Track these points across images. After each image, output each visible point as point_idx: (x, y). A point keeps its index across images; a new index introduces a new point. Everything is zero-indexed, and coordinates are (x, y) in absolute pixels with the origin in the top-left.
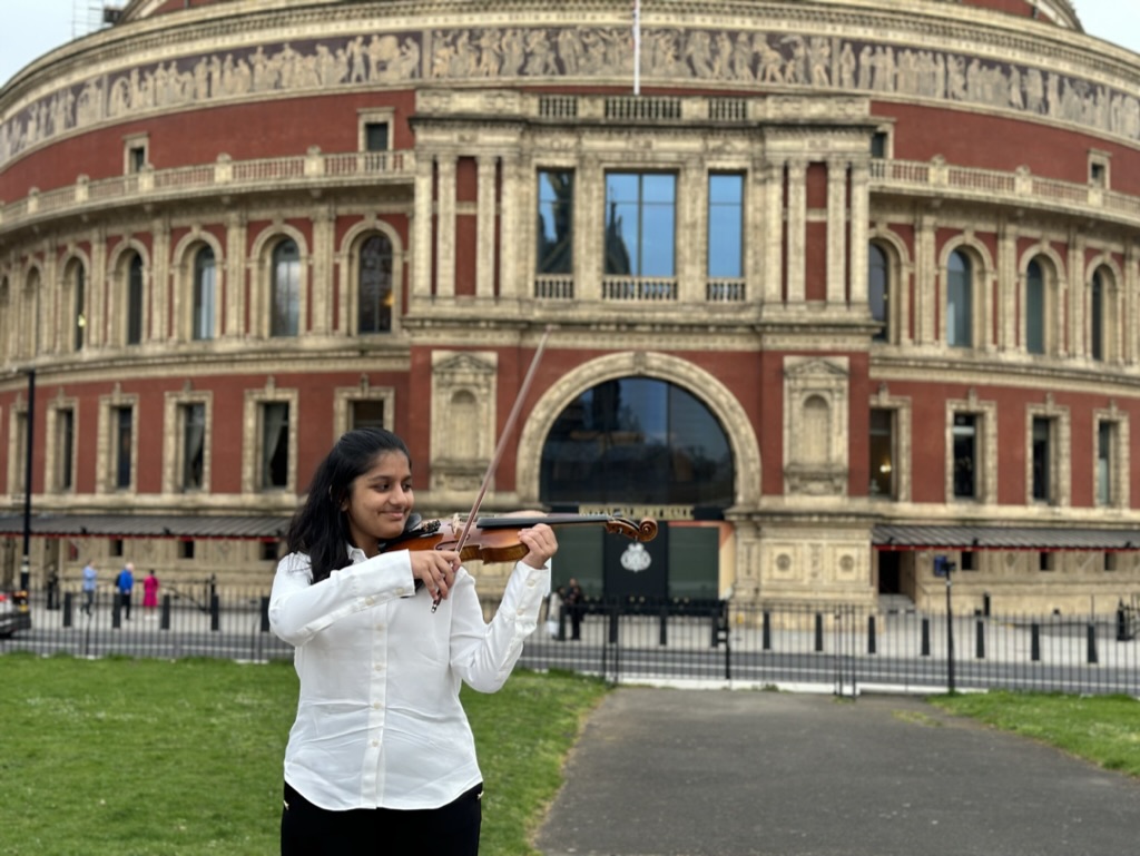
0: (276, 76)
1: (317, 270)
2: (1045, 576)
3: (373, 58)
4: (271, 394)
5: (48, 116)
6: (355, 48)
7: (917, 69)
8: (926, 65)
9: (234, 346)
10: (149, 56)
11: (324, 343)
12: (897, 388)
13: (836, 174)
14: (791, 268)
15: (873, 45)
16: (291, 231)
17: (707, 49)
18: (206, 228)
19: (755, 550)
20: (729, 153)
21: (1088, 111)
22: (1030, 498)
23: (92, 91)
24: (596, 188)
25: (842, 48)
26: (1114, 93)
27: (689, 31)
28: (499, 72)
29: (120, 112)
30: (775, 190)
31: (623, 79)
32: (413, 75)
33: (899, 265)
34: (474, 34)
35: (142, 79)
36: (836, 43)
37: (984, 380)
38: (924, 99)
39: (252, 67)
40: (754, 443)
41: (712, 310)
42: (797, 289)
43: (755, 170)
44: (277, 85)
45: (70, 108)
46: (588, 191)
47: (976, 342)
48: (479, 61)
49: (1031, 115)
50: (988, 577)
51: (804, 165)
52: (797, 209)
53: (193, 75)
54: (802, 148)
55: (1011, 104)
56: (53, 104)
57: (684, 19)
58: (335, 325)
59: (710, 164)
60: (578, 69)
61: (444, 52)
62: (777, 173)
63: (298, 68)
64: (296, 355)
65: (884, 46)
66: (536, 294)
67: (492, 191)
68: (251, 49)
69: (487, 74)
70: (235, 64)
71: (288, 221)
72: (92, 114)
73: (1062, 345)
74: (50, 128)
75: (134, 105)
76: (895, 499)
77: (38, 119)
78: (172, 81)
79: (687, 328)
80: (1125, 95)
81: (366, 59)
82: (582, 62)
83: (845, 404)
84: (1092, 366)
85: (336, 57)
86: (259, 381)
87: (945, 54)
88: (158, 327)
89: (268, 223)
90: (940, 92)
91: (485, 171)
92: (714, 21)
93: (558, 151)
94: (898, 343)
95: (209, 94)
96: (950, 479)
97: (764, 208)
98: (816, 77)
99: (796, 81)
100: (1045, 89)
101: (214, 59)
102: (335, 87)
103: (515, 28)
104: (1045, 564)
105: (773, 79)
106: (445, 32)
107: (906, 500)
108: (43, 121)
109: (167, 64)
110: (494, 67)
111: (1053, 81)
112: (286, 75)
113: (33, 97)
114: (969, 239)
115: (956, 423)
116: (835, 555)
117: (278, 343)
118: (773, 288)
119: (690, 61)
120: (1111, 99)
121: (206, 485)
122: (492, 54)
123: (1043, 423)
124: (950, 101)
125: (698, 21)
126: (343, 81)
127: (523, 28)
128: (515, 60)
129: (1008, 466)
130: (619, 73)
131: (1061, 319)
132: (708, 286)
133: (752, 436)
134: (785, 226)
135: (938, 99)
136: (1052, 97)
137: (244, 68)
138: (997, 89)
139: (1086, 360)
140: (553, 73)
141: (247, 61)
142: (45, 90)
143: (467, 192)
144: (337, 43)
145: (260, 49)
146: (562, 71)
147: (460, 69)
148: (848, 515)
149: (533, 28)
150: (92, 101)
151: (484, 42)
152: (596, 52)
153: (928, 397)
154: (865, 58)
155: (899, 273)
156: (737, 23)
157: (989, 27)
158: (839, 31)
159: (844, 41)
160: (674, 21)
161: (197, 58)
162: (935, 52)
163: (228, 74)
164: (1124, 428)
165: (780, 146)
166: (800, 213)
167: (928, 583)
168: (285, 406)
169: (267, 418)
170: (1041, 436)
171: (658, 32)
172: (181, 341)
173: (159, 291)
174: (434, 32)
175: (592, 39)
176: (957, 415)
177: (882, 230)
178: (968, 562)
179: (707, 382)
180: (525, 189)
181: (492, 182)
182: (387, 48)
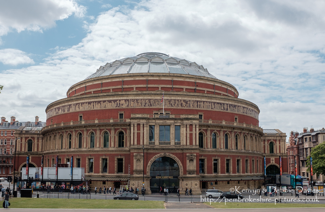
0: (105, 106)
1: (112, 137)
2: (229, 185)
3: (121, 103)
4: (104, 157)
5: (64, 109)
6: (118, 102)
7: (207, 105)
8: (208, 104)
9: (98, 149)
10: (83, 101)
11: (113, 149)
12: (205, 156)
13: (194, 126)
14: (187, 140)
15: (200, 101)
16: (107, 131)
17: (174, 102)
18: (93, 130)
19: (182, 183)
20: (178, 123)
21: (234, 109)
22: (226, 172)
23: (73, 106)
24: (158, 128)
25: (195, 102)
26: (239, 106)
27: (171, 100)
28: (141, 106)
29: (78, 110)
30: (185, 129)
31: (161, 107)
32: (127, 106)
33: (205, 136)
34: (137, 100)
35: (82, 105)
36: (194, 101)
37: (218, 154)
38: (208, 109)
39: (101, 104)
40: (182, 167)
41: (176, 146)
42: (188, 144)
43: (182, 125)
44: (105, 107)
45: (68, 108)
46: (157, 129)
47: (217, 148)
48: (138, 104)
49: (225, 111)
50: (219, 185)
51: (189, 125)
52: (188, 131)
53: (91, 105)
54: (188, 122)
55: (222, 109)
56: (65, 107)
57: (170, 98)
58: (115, 146)
59: (175, 124)
60: (154, 106)
61: (132, 103)
62: (185, 126)
63: (108, 104)
64: (109, 151)
65: (202, 101)
66: (149, 144)
67: (143, 129)
68: (101, 101)
69: (139, 106)
70: (98, 104)
71: (107, 129)
72: (73, 110)
73: (231, 148)
74: (64, 111)
75: (80, 109)
76: (205, 173)
77: (62, 109)
78: (87, 105)
79: (172, 149)
80: (240, 106)
81: (120, 103)
82: (154, 104)
83: (196, 161)
84: (236, 151)
85: (115, 103)
86: (102, 155)
87: (211, 102)
88: (85, 146)
89: (104, 129)
90: (210, 108)
91: (142, 126)
92: (175, 98)
93: (152, 122)
94: (205, 148)
95: (93, 108)
96: (213, 170)
97: (184, 131)
98: (191, 106)
99: (188, 107)
100: (227, 107)
101: (94, 102)
102: (115, 108)
103: (144, 99)
104: (228, 183)
105: (184, 107)
106: (132, 100)
107: (206, 174)
108: (63, 110)
109: (86, 103)
110: (140, 105)
111: (228, 105)
112: (106, 106)
113: (61, 105)
114: (215, 131)
115: (214, 161)
116: (194, 184)
117: (105, 149)
118: (185, 143)
119: (171, 104)
120: (238, 107)
121: (93, 172)
122: (140, 103)
123: (228, 160)
124: (212, 109)
125: (172, 98)
126: (116, 107)
127: (145, 99)
128: (143, 104)
129: (222, 167)
130: (160, 106)
131: (231, 143)
132: (175, 143)
133: (182, 166)
134: (186, 133)
135: (210, 109)
136: (228, 108)
137: (99, 104)
138: (219, 107)
139: (235, 150)
140: (150, 106)
141: (100, 103)
142: (63, 105)
143: (139, 129)
144: (115, 101)
145: (102, 101)
146: (151, 106)
147: (135, 105)
148: (196, 177)
149: (146, 99)
150: (72, 108)
151: (139, 101)
152: (157, 103)
153: (209, 157)
154: (199, 103)
155: (205, 137)
156: (179, 98)
157: (218, 98)
158: (195, 99)
159: (195, 101)
160: (169, 98)
161: (92, 102)
162: (210, 102)
163: (97, 105)
164: (241, 160)
165: (185, 122)
166: (188, 132)
167: (210, 187)
168: (106, 159)
169: (103, 161)
170: (228, 162)
171: (166, 100)
172: (89, 148)
173: (85, 140)
174: (131, 100)
175: (156, 101)
176: (214, 160)
177: (202, 130)
178: (216, 183)
179: (175, 158)
180: (147, 128)
181: (142, 127)
182: (123, 102)
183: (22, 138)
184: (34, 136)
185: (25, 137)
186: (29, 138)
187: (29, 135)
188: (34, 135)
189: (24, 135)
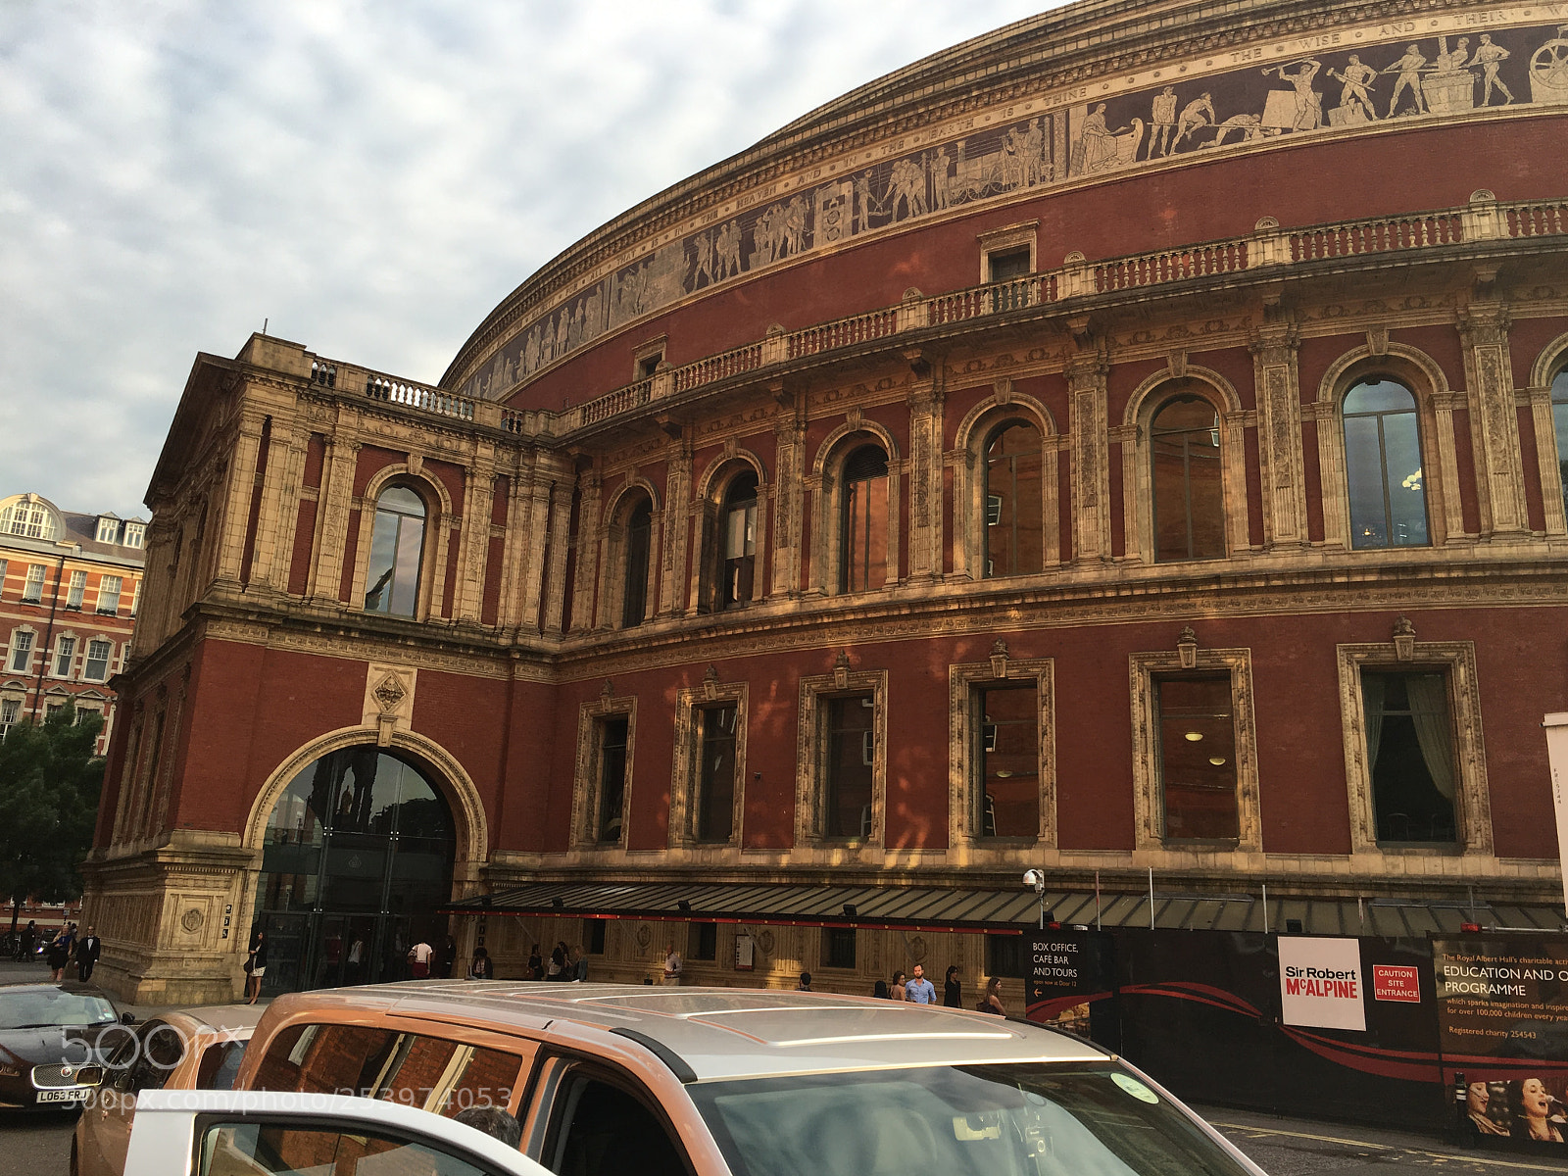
183: (320, 445)
184: (457, 453)
185: (364, 438)
186: (404, 456)
187: (403, 431)
188: (464, 446)
189: (347, 419)
